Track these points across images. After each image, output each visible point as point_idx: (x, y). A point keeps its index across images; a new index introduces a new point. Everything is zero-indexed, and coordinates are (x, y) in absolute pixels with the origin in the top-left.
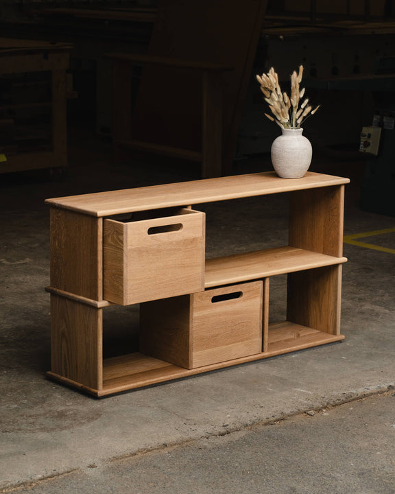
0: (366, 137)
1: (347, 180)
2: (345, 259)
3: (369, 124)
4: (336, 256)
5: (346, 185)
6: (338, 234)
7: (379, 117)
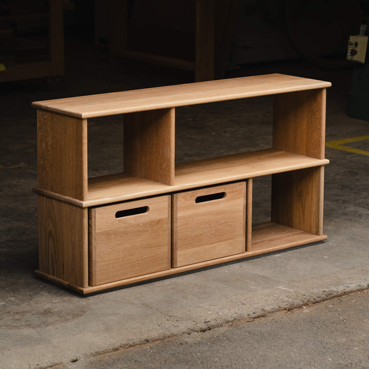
0: (353, 46)
1: (329, 84)
2: (327, 161)
3: (356, 33)
4: (319, 158)
5: (328, 89)
6: (320, 136)
7: (365, 26)
